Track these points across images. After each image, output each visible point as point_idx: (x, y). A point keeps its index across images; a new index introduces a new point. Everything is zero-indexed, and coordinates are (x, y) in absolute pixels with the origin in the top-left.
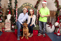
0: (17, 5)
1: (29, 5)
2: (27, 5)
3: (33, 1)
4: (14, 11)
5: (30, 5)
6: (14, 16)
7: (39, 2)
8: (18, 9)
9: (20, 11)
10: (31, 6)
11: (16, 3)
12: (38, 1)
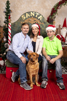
0: (10, 18)
1: (35, 17)
2: (31, 17)
3: (42, 9)
4: (4, 30)
5: (38, 16)
6: (5, 40)
7: (56, 11)
8: (13, 25)
9: (16, 30)
10: (40, 17)
11: (8, 13)
12: (53, 9)
